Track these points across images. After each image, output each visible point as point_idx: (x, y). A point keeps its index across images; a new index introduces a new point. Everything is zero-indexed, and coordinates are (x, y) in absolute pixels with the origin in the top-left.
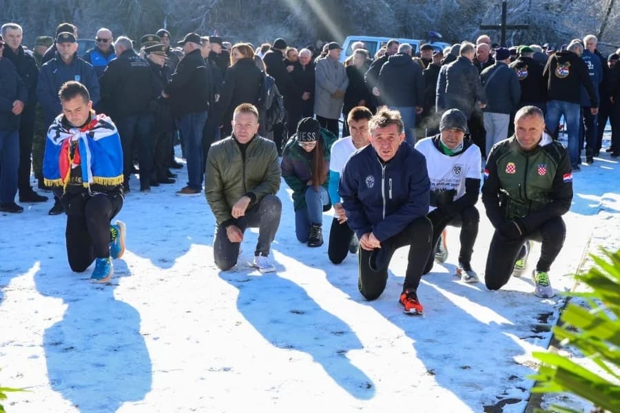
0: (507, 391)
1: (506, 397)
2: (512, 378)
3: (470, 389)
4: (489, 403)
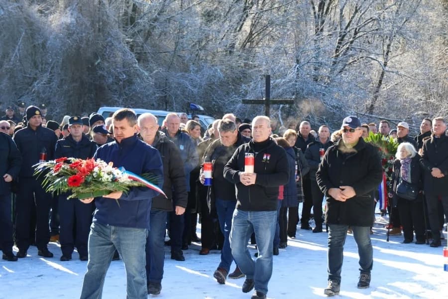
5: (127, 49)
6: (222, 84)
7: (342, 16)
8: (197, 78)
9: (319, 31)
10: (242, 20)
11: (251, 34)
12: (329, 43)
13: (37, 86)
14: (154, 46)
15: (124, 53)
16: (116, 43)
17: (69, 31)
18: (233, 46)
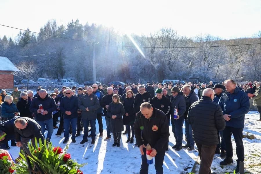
0: (189, 165)
1: (189, 167)
2: (190, 162)
3: (181, 164)
4: (185, 168)
5: (169, 69)
6: (186, 74)
7: (209, 60)
8: (181, 73)
9: (205, 63)
10: (189, 63)
11: (191, 65)
12: (206, 65)
13: (153, 76)
14: (173, 68)
15: (168, 69)
16: (166, 68)
17: (158, 67)
18: (188, 67)
